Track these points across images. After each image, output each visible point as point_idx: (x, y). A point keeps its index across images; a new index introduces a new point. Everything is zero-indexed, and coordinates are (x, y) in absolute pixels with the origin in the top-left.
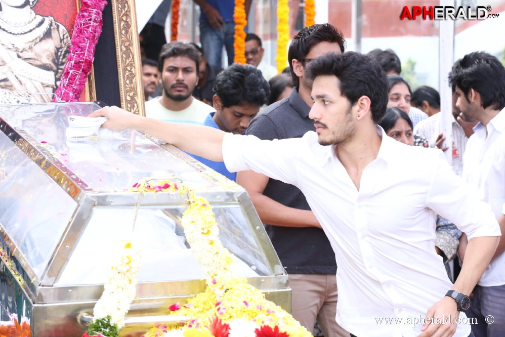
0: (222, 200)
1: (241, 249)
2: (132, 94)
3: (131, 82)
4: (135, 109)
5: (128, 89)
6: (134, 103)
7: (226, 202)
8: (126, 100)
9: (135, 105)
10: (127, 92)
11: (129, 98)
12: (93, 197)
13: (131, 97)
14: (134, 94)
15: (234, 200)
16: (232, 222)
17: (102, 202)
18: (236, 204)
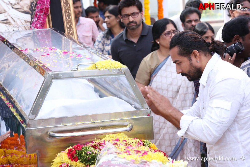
0: (116, 73)
1: (127, 97)
2: (70, 24)
3: (69, 18)
4: (72, 31)
5: (68, 21)
6: (71, 28)
7: (118, 74)
8: (67, 27)
9: (72, 29)
10: (67, 23)
11: (68, 26)
12: (52, 74)
13: (69, 25)
14: (71, 24)
15: (122, 73)
16: (122, 84)
17: (57, 77)
18: (123, 75)
